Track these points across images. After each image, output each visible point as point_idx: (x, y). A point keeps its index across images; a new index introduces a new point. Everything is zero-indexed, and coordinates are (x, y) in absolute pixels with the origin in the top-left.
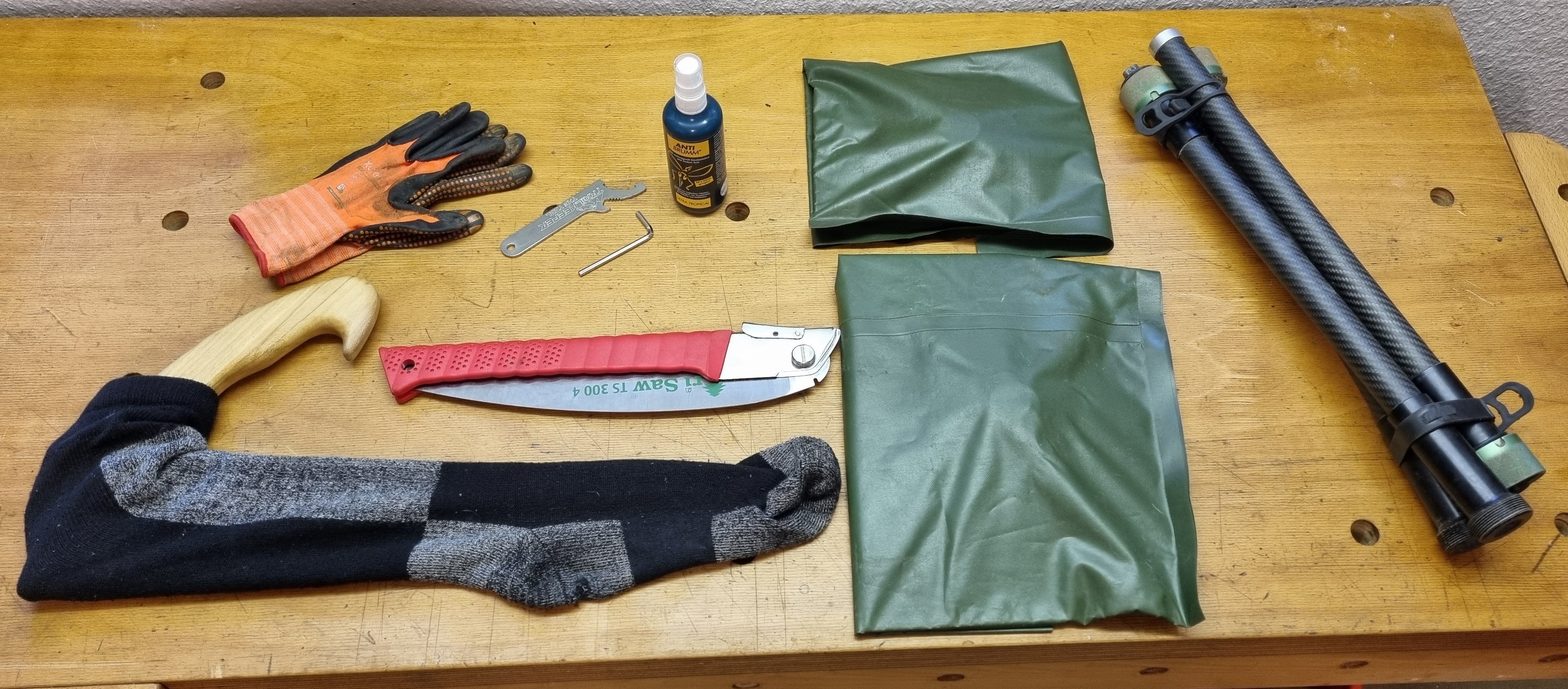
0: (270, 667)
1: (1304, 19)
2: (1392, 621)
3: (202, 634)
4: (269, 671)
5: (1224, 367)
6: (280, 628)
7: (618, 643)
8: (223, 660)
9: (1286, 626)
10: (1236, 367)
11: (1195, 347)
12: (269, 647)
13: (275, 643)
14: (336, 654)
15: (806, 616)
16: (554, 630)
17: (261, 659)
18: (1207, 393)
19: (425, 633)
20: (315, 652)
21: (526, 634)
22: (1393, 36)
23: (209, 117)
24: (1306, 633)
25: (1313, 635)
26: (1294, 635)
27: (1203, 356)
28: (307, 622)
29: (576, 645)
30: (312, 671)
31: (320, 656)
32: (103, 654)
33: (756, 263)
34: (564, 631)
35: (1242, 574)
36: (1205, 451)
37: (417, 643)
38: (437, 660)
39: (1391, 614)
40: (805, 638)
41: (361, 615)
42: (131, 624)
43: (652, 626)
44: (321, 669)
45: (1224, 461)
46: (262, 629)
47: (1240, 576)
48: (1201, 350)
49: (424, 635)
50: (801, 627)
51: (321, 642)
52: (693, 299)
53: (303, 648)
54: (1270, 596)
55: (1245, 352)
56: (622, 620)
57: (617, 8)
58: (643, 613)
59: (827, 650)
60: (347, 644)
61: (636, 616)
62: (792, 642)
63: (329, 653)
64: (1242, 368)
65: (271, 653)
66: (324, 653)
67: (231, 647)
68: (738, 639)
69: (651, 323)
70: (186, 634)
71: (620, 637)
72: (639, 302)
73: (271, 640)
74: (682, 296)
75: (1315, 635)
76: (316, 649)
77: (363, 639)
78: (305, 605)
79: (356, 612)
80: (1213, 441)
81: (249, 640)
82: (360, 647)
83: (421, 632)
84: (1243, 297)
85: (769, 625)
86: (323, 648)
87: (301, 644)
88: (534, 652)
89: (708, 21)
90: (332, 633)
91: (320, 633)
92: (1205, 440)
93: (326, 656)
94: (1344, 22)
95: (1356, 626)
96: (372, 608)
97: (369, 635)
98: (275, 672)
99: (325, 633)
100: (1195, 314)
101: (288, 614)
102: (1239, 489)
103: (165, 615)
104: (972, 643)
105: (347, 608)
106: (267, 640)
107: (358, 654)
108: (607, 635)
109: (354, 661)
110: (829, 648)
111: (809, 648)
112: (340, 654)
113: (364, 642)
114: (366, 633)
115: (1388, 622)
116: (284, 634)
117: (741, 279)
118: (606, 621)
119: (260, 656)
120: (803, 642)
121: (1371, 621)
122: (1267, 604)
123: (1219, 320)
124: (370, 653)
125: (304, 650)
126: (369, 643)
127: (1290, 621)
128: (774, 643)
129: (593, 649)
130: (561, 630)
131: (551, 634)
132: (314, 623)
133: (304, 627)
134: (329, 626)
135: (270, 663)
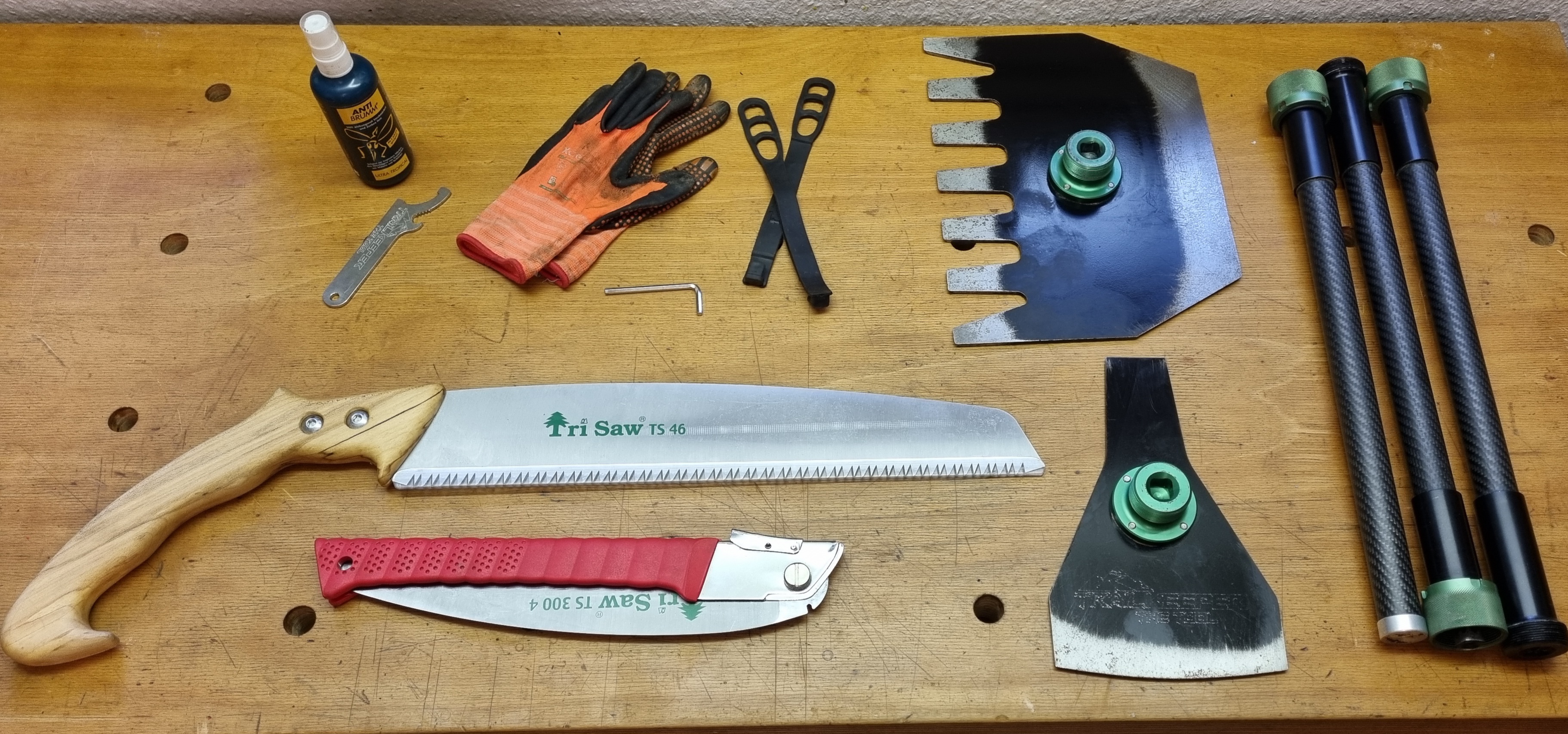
0: (258, 726)
1: (1395, 34)
2: (1467, 705)
3: (189, 689)
4: (257, 730)
5: (1292, 420)
6: (271, 685)
7: (627, 710)
8: (210, 717)
9: (1350, 707)
10: (1305, 420)
11: (1261, 398)
12: (258, 704)
13: (265, 700)
14: (327, 714)
15: (828, 684)
16: (559, 694)
17: (249, 718)
18: (1273, 448)
19: (422, 694)
20: (306, 712)
21: (530, 697)
22: (1493, 55)
23: (213, 133)
24: (1371, 715)
25: (1379, 718)
26: (1358, 717)
27: (1269, 408)
28: (299, 678)
29: (582, 710)
30: (302, 731)
31: (311, 715)
32: (85, 707)
33: (787, 298)
34: (570, 694)
35: (1303, 649)
36: (1269, 513)
37: (414, 704)
38: (434, 723)
39: (1466, 697)
40: (827, 709)
41: (355, 672)
42: (116, 677)
43: (664, 691)
44: (312, 729)
45: (1289, 523)
46: (251, 685)
47: (1302, 652)
48: (1268, 401)
49: (421, 696)
50: (823, 696)
51: (312, 701)
52: (720, 336)
53: (294, 707)
54: (1332, 675)
55: (1316, 404)
56: (632, 684)
57: (649, 17)
58: (654, 677)
59: (849, 722)
60: (339, 704)
61: (646, 680)
62: (812, 713)
63: (321, 713)
64: (1313, 421)
65: (260, 711)
66: (316, 713)
67: (219, 704)
68: (755, 708)
69: (673, 362)
70: (172, 689)
71: (628, 702)
72: (662, 338)
73: (261, 697)
74: (707, 333)
75: (1381, 718)
76: (307, 708)
77: (357, 698)
78: (297, 661)
79: (349, 669)
80: (1277, 502)
81: (237, 697)
82: (353, 707)
83: (419, 693)
85: (788, 693)
86: (315, 707)
87: (292, 703)
88: (537, 717)
89: (745, 32)
90: (325, 691)
91: (312, 692)
92: (1269, 500)
93: (318, 716)
94: (1440, 39)
95: (1427, 709)
96: (368, 666)
97: (363, 694)
98: (263, 732)
99: (318, 691)
100: (1262, 362)
101: (280, 670)
102: (1305, 555)
103: (150, 667)
104: (1007, 718)
105: (341, 665)
106: (257, 697)
107: (351, 714)
108: (615, 700)
109: (347, 722)
110: (851, 720)
111: (830, 719)
112: (332, 714)
113: (358, 702)
114: (360, 692)
115: (1462, 705)
116: (275, 691)
117: (771, 315)
118: (614, 685)
119: (248, 714)
120: (824, 712)
121: (1444, 704)
122: (1330, 683)
123: (1289, 368)
124: (364, 714)
125: (295, 708)
126: (363, 703)
127: (1355, 702)
128: (793, 713)
129: (599, 715)
130: (567, 694)
131: (556, 697)
132: (305, 680)
133: (295, 684)
134: (321, 683)
135: (259, 722)
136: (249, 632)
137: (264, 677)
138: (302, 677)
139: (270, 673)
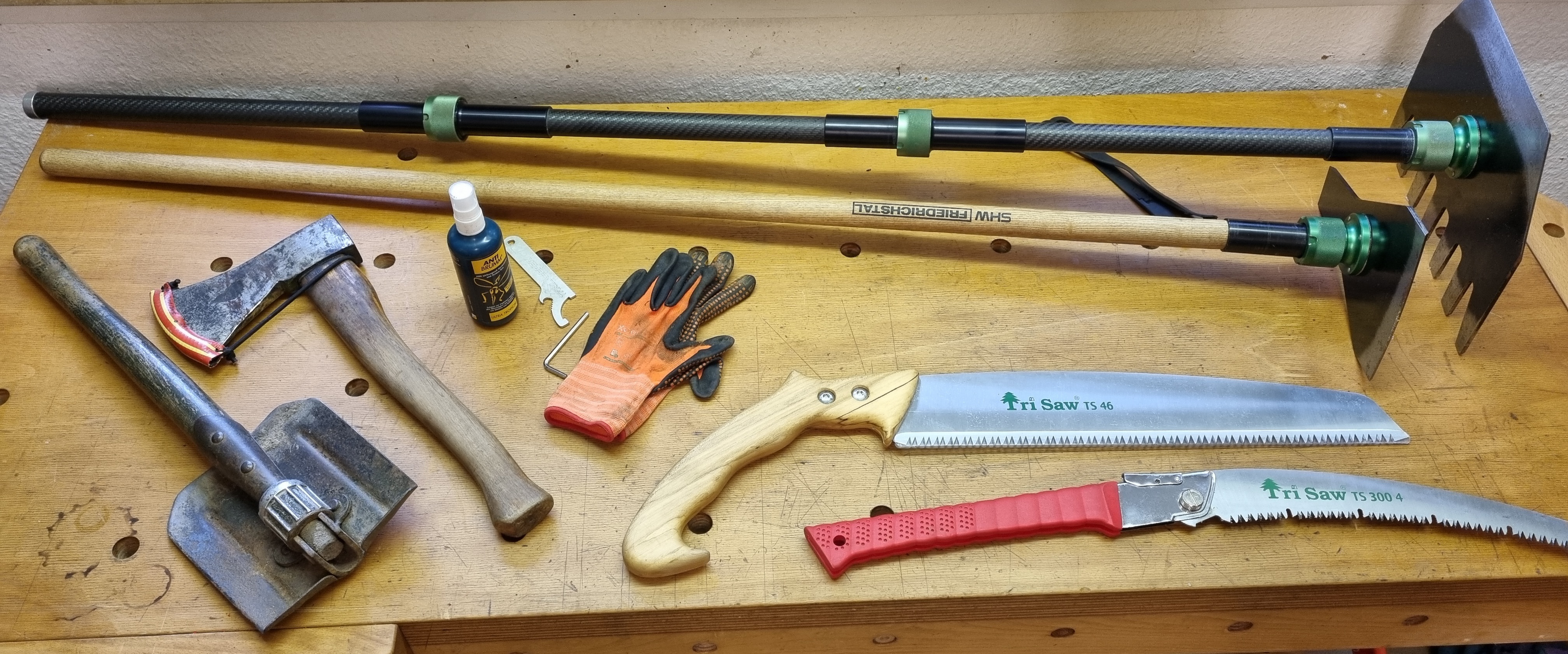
0: (490, 610)
1: (1309, 98)
2: (1451, 570)
3: (431, 584)
4: (489, 613)
5: (1279, 368)
6: (496, 579)
7: (784, 590)
8: (450, 605)
9: (1360, 574)
10: (1288, 367)
11: (1251, 352)
12: (488, 594)
13: (493, 591)
14: (545, 600)
15: (942, 568)
16: (729, 580)
17: (482, 604)
19: (618, 583)
20: (527, 598)
21: (705, 583)
22: (1386, 111)
24: (1377, 580)
25: (1384, 582)
26: (1367, 582)
27: (1259, 360)
28: (519, 574)
29: (748, 592)
30: (525, 613)
31: (532, 601)
32: (348, 600)
33: (870, 290)
34: (737, 580)
35: (1316, 533)
37: (613, 590)
38: (631, 604)
39: (1449, 564)
40: (944, 586)
41: (563, 568)
42: (370, 576)
43: (812, 576)
44: (534, 611)
46: (480, 580)
47: (1314, 535)
48: (1257, 354)
49: (618, 584)
50: (939, 577)
51: (531, 590)
52: (821, 318)
54: (1342, 551)
55: (1295, 356)
56: (785, 572)
57: (731, 98)
58: (802, 566)
59: (963, 596)
60: (553, 592)
61: (796, 568)
62: (932, 589)
63: (539, 599)
64: (1294, 368)
65: (489, 598)
66: (535, 599)
67: (456, 594)
68: (887, 587)
69: (786, 337)
70: (417, 584)
71: (785, 585)
72: (775, 320)
73: (489, 588)
74: (811, 316)
75: (1385, 582)
76: (528, 596)
77: (566, 587)
78: (515, 560)
79: (558, 566)
81: (470, 589)
82: (565, 594)
83: (616, 582)
84: (1287, 313)
85: (912, 575)
86: (534, 595)
87: (515, 592)
88: (713, 598)
89: (811, 105)
90: (540, 582)
91: (530, 583)
93: (537, 601)
94: (1344, 101)
95: (1420, 574)
96: (572, 563)
97: (572, 585)
98: (494, 614)
99: (534, 583)
100: (1248, 327)
101: (502, 568)
102: (1304, 465)
103: (398, 569)
104: (1089, 589)
105: (551, 563)
106: (485, 588)
107: (563, 599)
108: (773, 584)
109: (561, 605)
110: (965, 594)
111: (948, 594)
112: (548, 600)
113: (568, 590)
114: (569, 583)
115: (1447, 570)
116: (500, 584)
117: (859, 302)
118: (772, 573)
119: (481, 601)
120: (942, 589)
121: (1433, 570)
122: (1340, 557)
123: (1270, 331)
124: (574, 599)
125: (518, 596)
126: (572, 591)
127: (1363, 570)
128: (917, 590)
129: (763, 595)
130: (734, 579)
131: (726, 583)
132: (524, 575)
133: (516, 578)
134: (536, 577)
135: (490, 607)
136: (474, 540)
137: (491, 574)
138: (520, 572)
139: (495, 571)
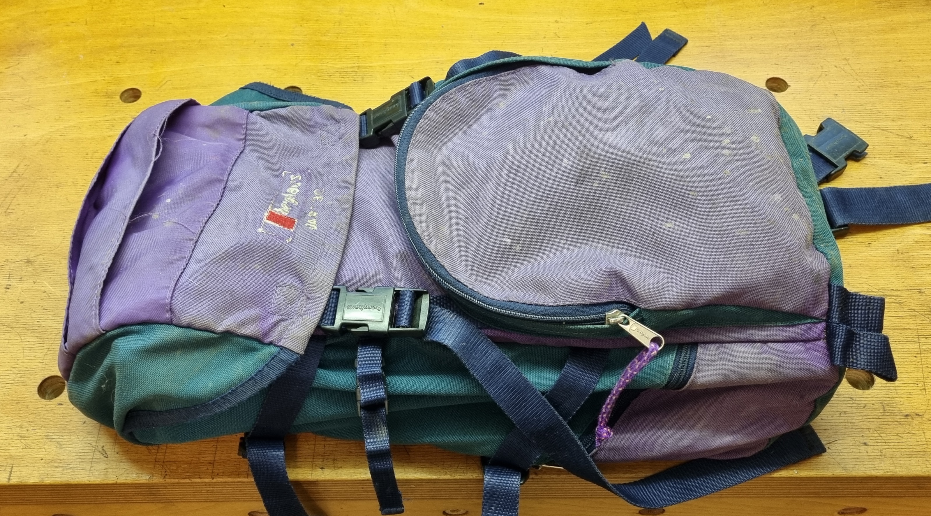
0: (10, 476)
4: (9, 479)
6: (23, 441)
12: (11, 457)
13: (17, 454)
14: (71, 466)
20: (52, 464)
28: (48, 436)
30: (48, 481)
31: (57, 467)
44: (56, 479)
46: (6, 441)
49: (153, 451)
51: (58, 455)
53: (42, 459)
60: (82, 457)
63: (65, 464)
65: (12, 462)
66: (61, 465)
73: (14, 451)
76: (54, 461)
77: (97, 453)
78: (47, 421)
82: (94, 460)
86: (60, 460)
87: (41, 456)
90: (70, 446)
91: (58, 447)
93: (63, 467)
97: (103, 450)
98: (14, 481)
99: (63, 446)
101: (32, 428)
105: (85, 425)
106: (10, 451)
107: (91, 467)
112: (75, 466)
113: (98, 456)
114: (100, 447)
116: (27, 446)
124: (103, 466)
125: (43, 461)
126: (102, 457)
132: (54, 437)
133: (44, 440)
134: (67, 440)
135: (11, 473)
136: (7, 397)
137: (18, 434)
138: (50, 434)
139: (23, 431)
